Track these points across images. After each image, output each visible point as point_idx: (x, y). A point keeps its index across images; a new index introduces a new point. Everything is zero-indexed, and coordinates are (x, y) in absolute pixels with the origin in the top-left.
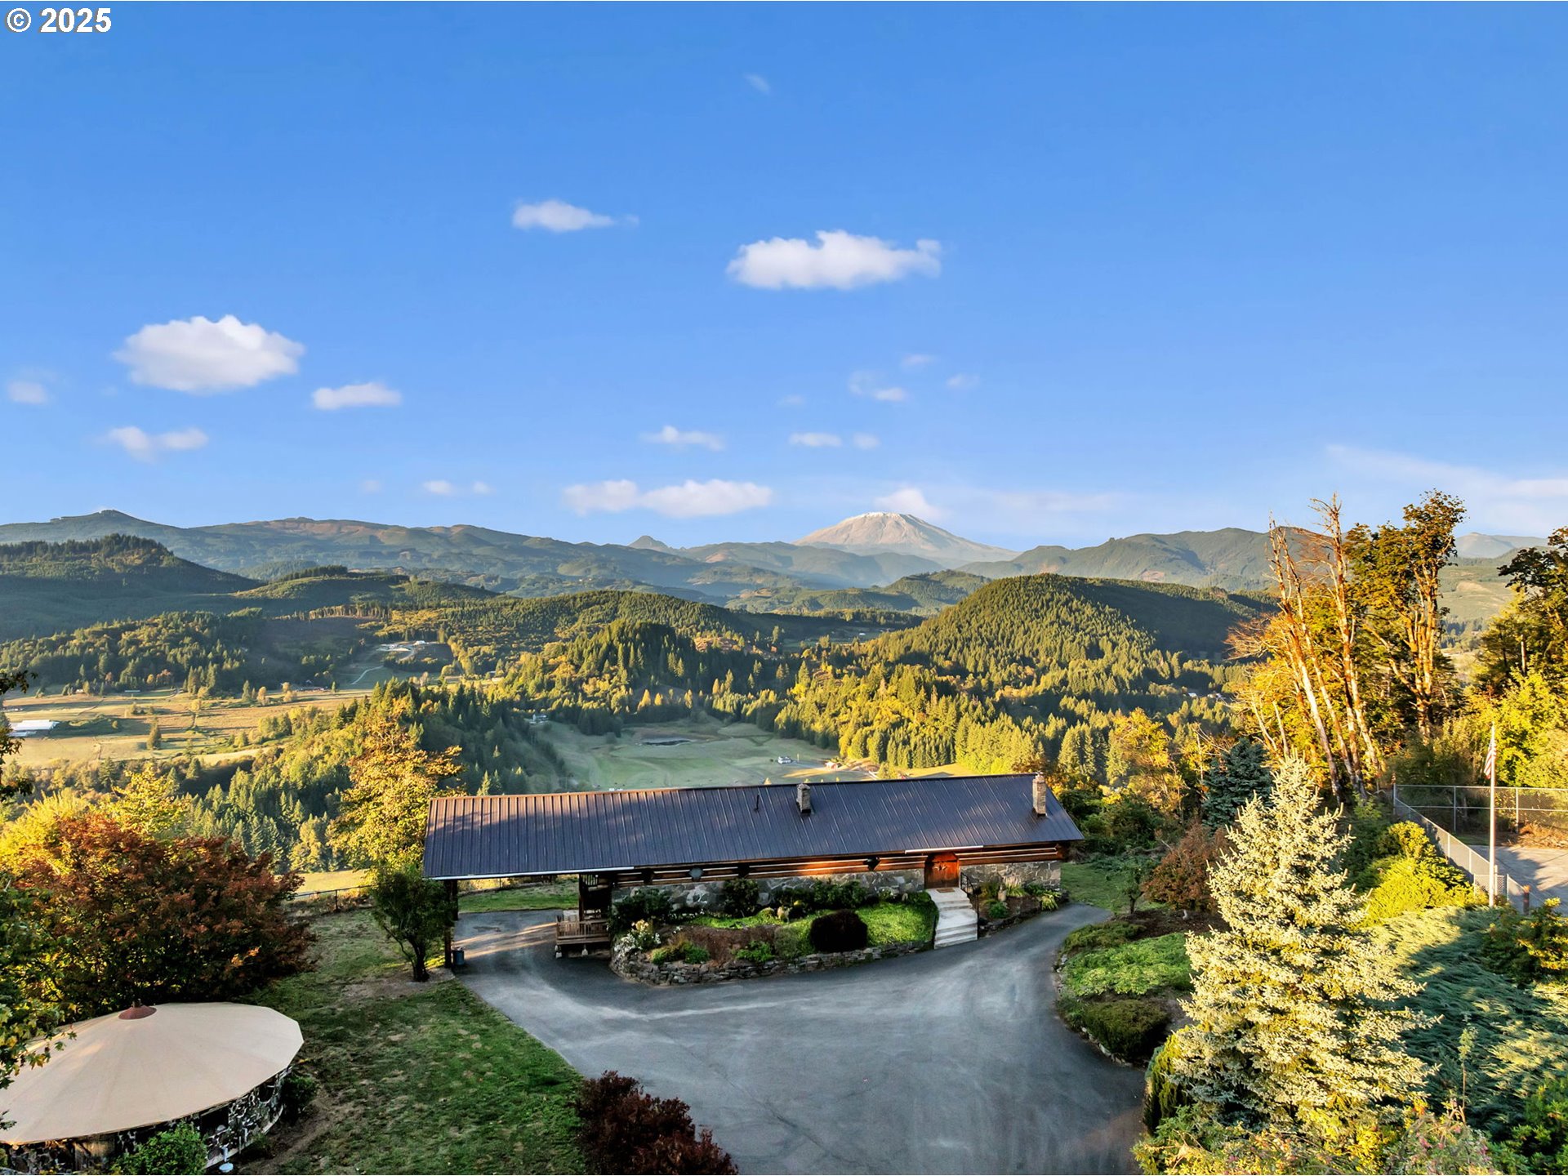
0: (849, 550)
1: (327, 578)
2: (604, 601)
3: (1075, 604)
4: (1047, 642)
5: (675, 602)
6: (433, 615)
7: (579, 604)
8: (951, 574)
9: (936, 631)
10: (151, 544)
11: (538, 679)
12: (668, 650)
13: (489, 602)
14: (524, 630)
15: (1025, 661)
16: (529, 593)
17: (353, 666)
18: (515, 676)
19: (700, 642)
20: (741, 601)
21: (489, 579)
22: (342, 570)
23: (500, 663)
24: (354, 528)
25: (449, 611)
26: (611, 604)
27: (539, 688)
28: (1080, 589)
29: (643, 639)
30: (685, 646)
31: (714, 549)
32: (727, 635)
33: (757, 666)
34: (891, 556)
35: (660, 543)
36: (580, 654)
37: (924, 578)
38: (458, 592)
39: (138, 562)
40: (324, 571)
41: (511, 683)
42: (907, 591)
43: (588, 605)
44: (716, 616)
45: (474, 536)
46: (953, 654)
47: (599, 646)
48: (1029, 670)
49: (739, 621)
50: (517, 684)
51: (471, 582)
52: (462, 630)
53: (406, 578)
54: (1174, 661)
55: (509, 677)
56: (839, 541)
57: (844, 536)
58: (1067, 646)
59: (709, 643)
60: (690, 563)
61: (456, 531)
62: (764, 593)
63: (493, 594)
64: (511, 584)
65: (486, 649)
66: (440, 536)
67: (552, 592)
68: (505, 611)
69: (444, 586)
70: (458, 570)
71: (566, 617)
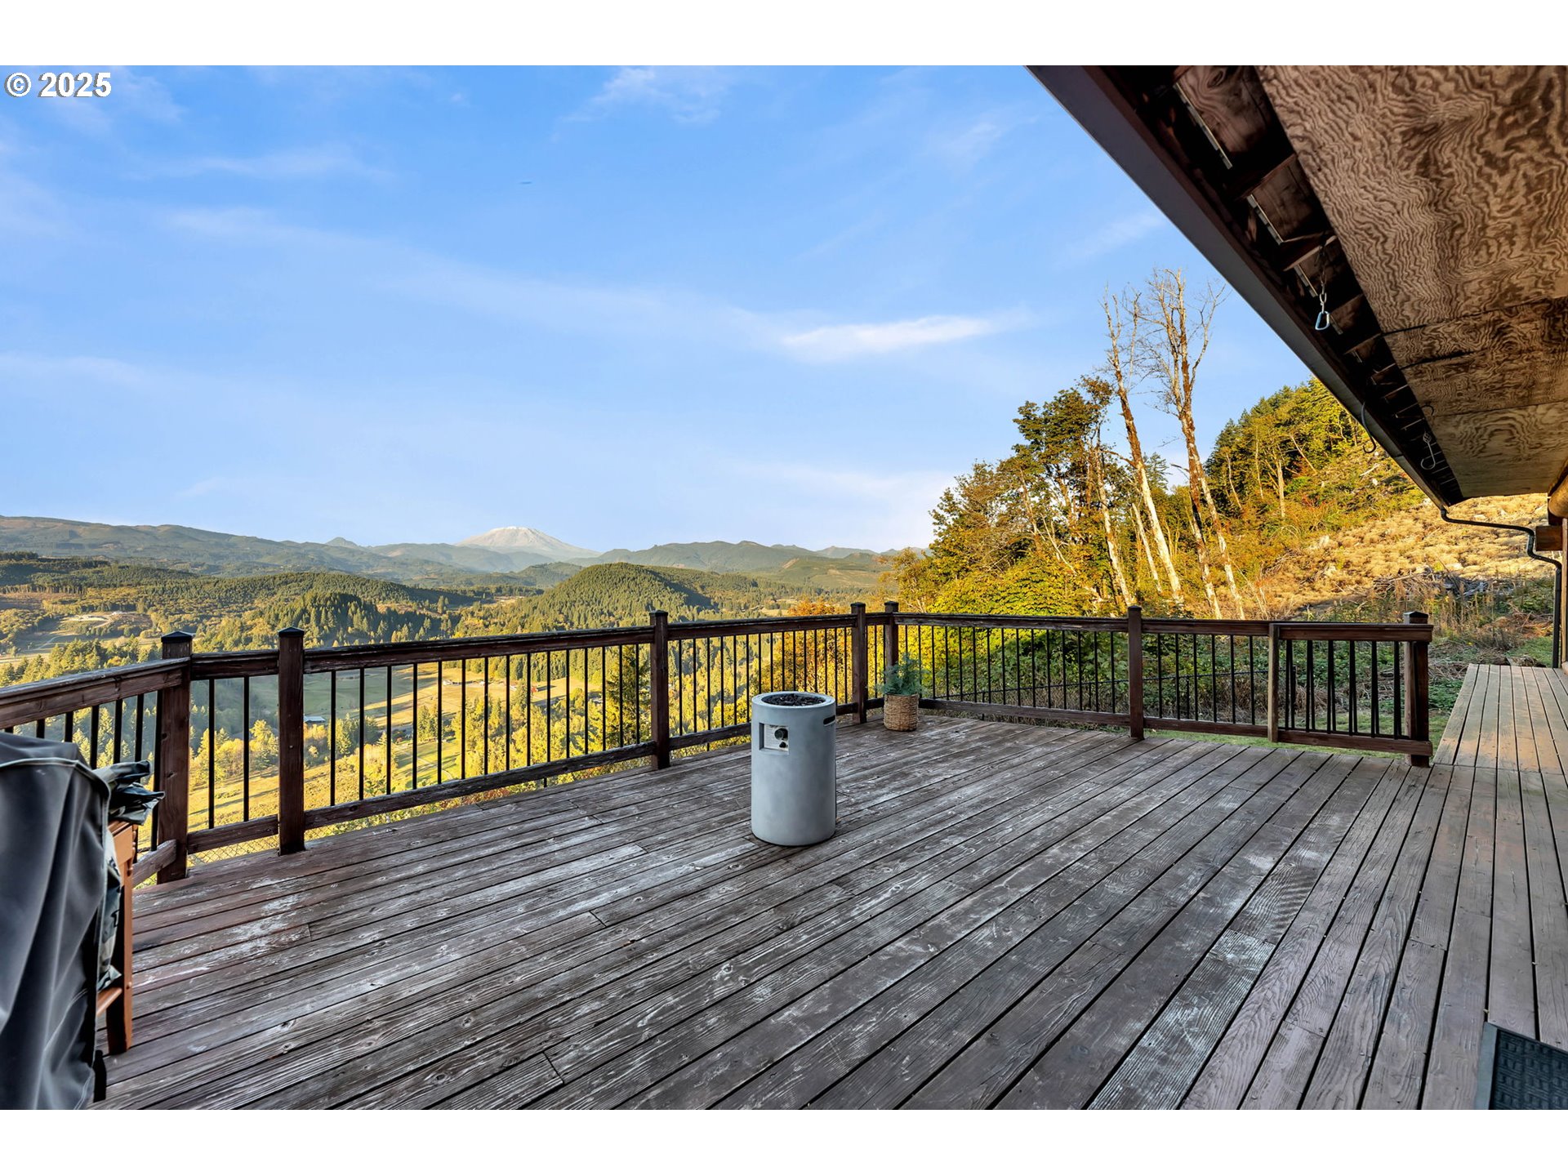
0: (492, 549)
1: (13, 561)
2: (300, 579)
3: (638, 580)
4: (623, 602)
5: (364, 582)
6: (133, 591)
7: (278, 581)
8: (560, 564)
9: (553, 596)
11: (236, 636)
12: (354, 613)
13: (191, 581)
14: (225, 603)
15: (610, 614)
16: (230, 572)
17: (37, 634)
18: (213, 635)
19: (381, 608)
20: (412, 579)
21: (196, 566)
22: (33, 556)
23: (200, 627)
24: (52, 525)
25: (149, 588)
26: (307, 582)
27: (236, 643)
28: (639, 569)
29: (333, 605)
30: (369, 609)
31: (394, 547)
32: (404, 602)
33: (427, 623)
34: (521, 554)
35: (351, 543)
36: (277, 616)
37: (542, 566)
38: (161, 574)
41: (210, 640)
42: (532, 574)
43: (286, 583)
44: (394, 589)
45: (178, 533)
46: (565, 610)
47: (293, 611)
48: (612, 619)
49: (415, 594)
50: (214, 641)
51: (179, 567)
52: (161, 602)
53: (106, 563)
54: (695, 611)
55: (208, 636)
56: (487, 544)
57: (490, 540)
58: (634, 604)
59: (389, 609)
60: (376, 556)
61: (162, 530)
62: (432, 576)
63: (196, 577)
64: (216, 569)
65: (186, 617)
66: (147, 533)
67: (256, 574)
68: (207, 588)
69: (146, 570)
70: (164, 559)
71: (265, 591)
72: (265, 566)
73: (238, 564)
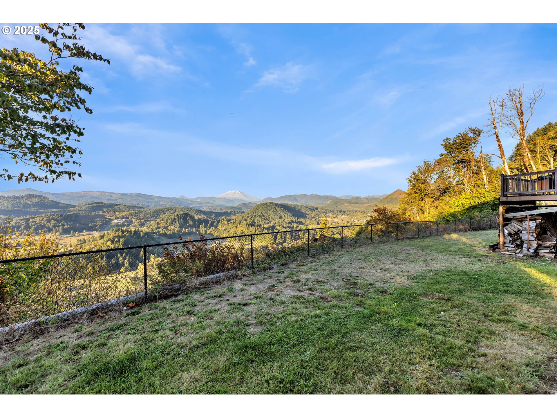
0: (228, 198)
1: (97, 205)
2: (172, 209)
3: (276, 208)
4: (271, 216)
5: (190, 209)
6: (128, 213)
7: (166, 210)
8: (250, 203)
9: (248, 214)
10: (42, 196)
11: (156, 226)
12: (189, 219)
13: (143, 210)
14: (152, 216)
15: (267, 220)
16: (153, 207)
17: (105, 226)
18: (150, 226)
19: (196, 218)
20: (204, 209)
21: (143, 205)
22: (102, 203)
23: (146, 224)
24: (105, 193)
25: (132, 212)
26: (174, 210)
27: (156, 229)
28: (277, 205)
29: (183, 217)
30: (193, 218)
31: (198, 198)
32: (202, 216)
33: (210, 222)
34: (237, 200)
35: (185, 197)
36: (167, 220)
37: (244, 204)
38: (134, 208)
39: (37, 201)
40: (97, 203)
41: (149, 228)
42: (241, 206)
43: (168, 210)
44: (199, 212)
45: (138, 195)
46: (252, 218)
47: (171, 219)
48: (268, 221)
49: (205, 213)
50: (150, 228)
51: (138, 206)
52: (135, 216)
53: (120, 205)
54: (296, 219)
55: (148, 226)
56: (226, 197)
58: (275, 216)
59: (198, 218)
60: (192, 202)
62: (210, 207)
63: (144, 208)
64: (148, 206)
65: (142, 221)
66: (130, 195)
67: (159, 207)
68: (147, 212)
69: (131, 207)
70: (134, 203)
71: (163, 213)
72: (161, 205)
73: (154, 204)
